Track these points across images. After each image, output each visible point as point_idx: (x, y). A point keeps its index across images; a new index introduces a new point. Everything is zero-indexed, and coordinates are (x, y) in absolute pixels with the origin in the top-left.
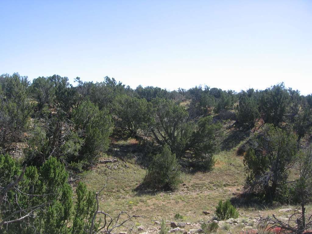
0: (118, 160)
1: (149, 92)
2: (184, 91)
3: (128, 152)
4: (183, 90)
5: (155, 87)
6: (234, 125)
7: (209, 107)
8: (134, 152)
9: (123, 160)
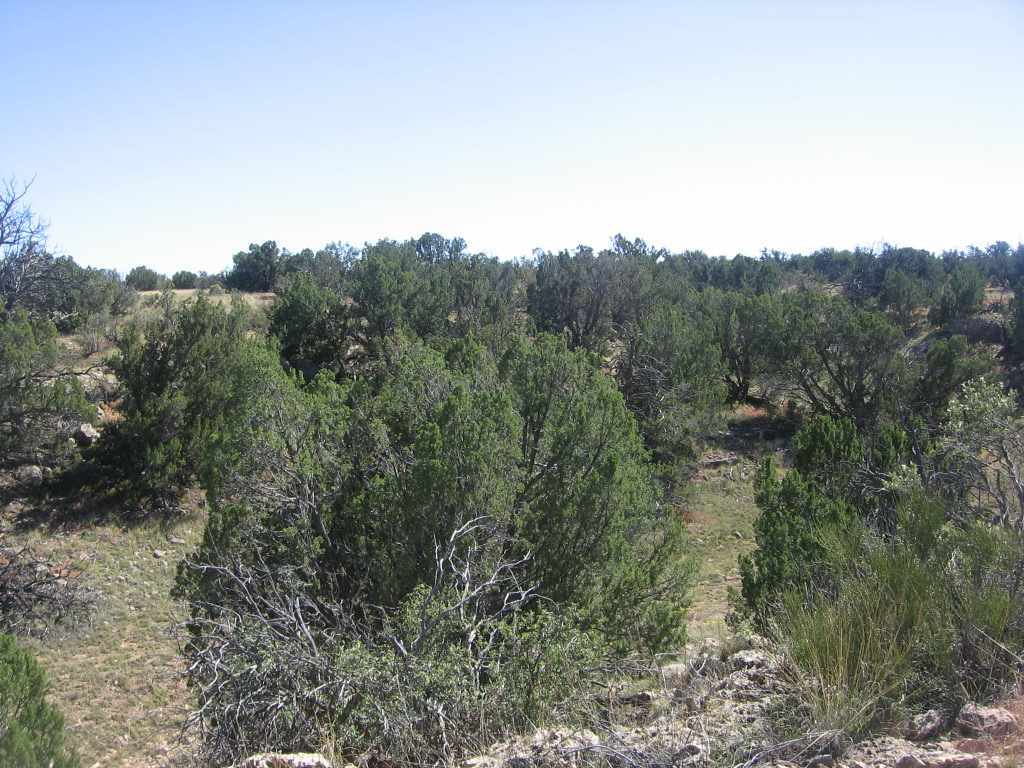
0: (741, 458)
1: (720, 272)
2: (781, 257)
3: (755, 437)
4: (776, 254)
5: (730, 257)
6: (1002, 358)
7: (910, 307)
8: (769, 437)
9: (751, 458)
